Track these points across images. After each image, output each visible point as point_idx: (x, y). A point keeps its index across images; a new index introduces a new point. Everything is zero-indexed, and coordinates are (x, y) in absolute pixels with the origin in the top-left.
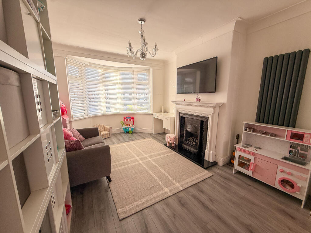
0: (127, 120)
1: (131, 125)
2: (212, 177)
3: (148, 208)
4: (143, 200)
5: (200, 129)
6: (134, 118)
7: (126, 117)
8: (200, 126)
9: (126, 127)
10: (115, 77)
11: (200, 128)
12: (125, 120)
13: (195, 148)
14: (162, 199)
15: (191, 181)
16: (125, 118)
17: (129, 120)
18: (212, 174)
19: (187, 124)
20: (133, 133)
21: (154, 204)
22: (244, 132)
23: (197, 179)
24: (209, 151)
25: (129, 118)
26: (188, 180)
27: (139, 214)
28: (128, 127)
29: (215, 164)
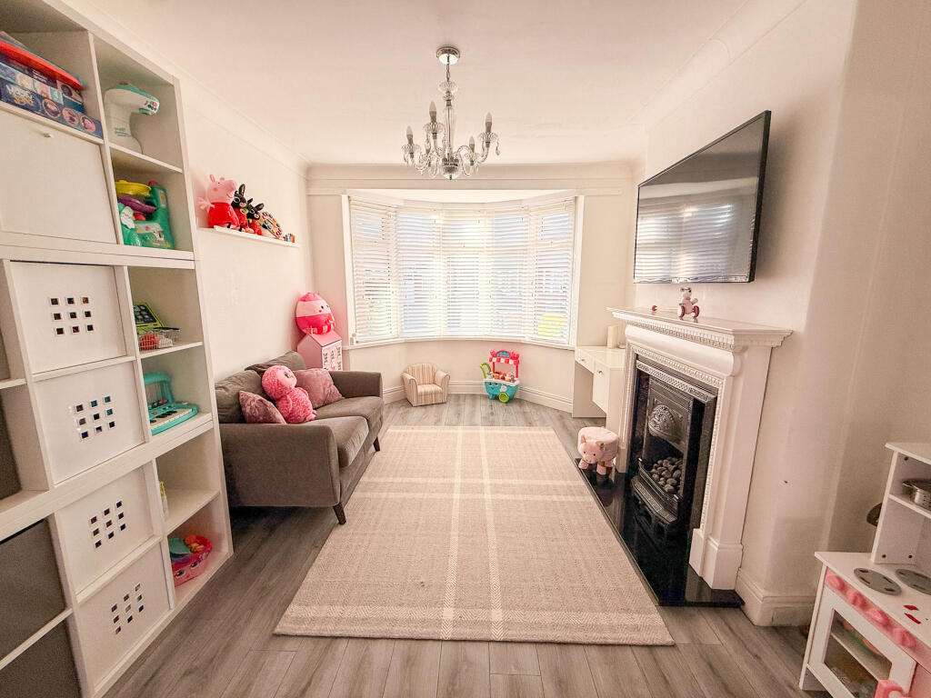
0: (499, 361)
1: (507, 378)
2: (660, 653)
3: (354, 641)
4: (364, 612)
5: (688, 432)
6: (518, 356)
7: (496, 351)
8: (690, 418)
9: (493, 380)
10: (476, 231)
11: (688, 428)
12: (494, 360)
13: (667, 507)
14: (407, 636)
15: (555, 626)
16: (494, 355)
17: (503, 360)
18: (669, 640)
19: (654, 405)
20: (511, 400)
21: (379, 638)
22: (890, 499)
23: (584, 628)
24: (707, 539)
25: (507, 356)
26: (547, 617)
27: (323, 643)
28: (498, 381)
29: (729, 602)
